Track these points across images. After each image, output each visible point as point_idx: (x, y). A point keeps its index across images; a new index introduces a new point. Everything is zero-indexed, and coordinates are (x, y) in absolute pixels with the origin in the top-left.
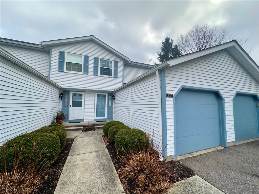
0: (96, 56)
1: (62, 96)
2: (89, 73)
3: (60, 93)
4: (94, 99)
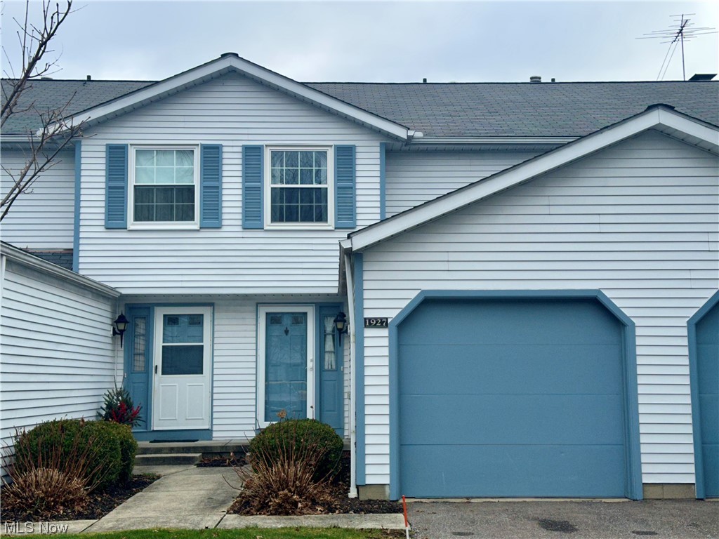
0: (251, 137)
1: (124, 330)
2: (224, 222)
3: (117, 318)
4: (254, 334)
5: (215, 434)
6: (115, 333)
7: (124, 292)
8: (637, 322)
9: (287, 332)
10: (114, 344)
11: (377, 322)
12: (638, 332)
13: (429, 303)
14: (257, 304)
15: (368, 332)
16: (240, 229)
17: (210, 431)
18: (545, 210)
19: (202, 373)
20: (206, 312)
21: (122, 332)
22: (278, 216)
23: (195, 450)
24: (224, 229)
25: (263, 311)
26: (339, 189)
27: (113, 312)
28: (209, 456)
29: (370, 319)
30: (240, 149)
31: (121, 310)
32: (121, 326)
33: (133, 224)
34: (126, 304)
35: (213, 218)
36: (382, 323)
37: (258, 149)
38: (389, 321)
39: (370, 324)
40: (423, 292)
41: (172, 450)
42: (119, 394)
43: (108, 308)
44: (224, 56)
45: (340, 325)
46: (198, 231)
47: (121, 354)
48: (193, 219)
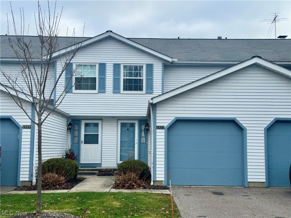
0: (116, 60)
2: (106, 91)
3: (68, 124)
4: (116, 130)
5: (102, 165)
6: (68, 129)
7: (71, 115)
8: (247, 128)
9: (128, 130)
10: (67, 133)
11: (161, 127)
12: (248, 132)
13: (178, 121)
14: (118, 120)
15: (158, 131)
16: (112, 93)
17: (101, 164)
18: (218, 91)
19: (98, 144)
20: (100, 122)
21: (70, 129)
22: (125, 89)
23: (96, 170)
24: (106, 93)
25: (120, 122)
26: (147, 79)
27: (67, 122)
28: (101, 173)
29: (158, 126)
30: (112, 65)
31: (70, 121)
32: (70, 127)
33: (75, 91)
34: (72, 119)
35: (103, 89)
36: (162, 128)
37: (119, 65)
38: (165, 127)
39: (158, 128)
40: (176, 117)
41: (88, 170)
42: (70, 150)
43: (66, 120)
44: (107, 32)
45: (147, 128)
46: (97, 93)
47: (70, 136)
48: (95, 89)
